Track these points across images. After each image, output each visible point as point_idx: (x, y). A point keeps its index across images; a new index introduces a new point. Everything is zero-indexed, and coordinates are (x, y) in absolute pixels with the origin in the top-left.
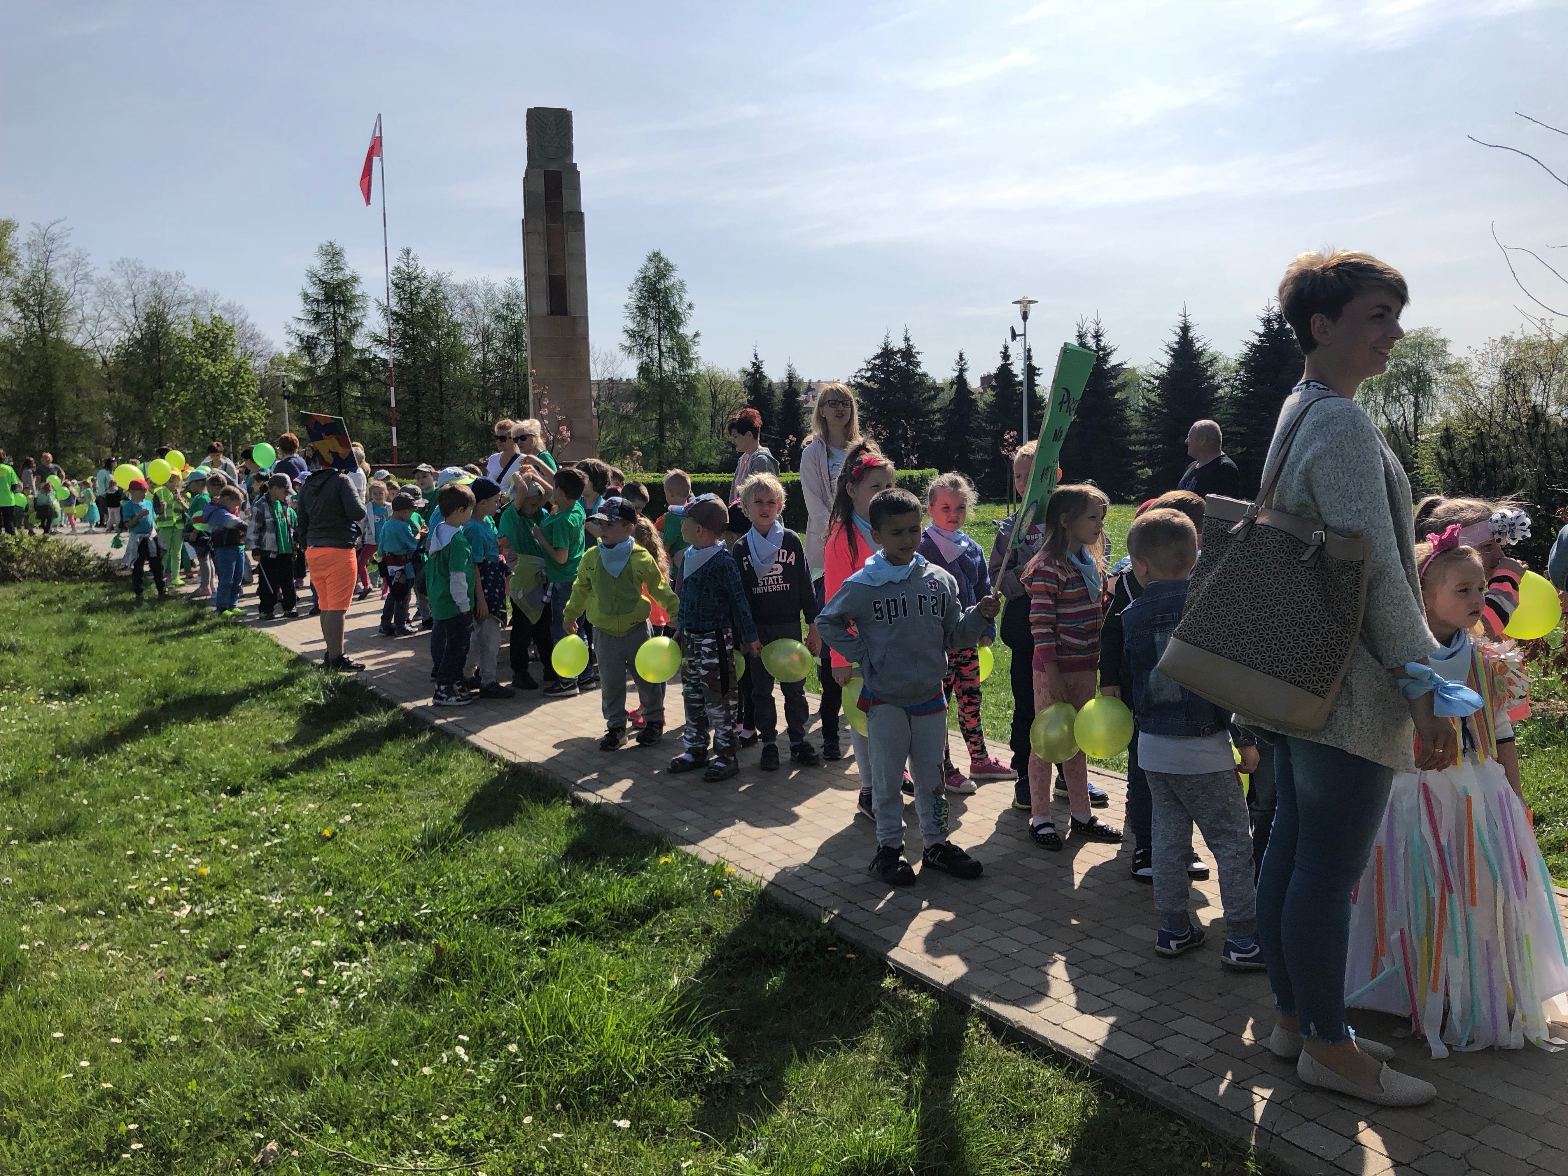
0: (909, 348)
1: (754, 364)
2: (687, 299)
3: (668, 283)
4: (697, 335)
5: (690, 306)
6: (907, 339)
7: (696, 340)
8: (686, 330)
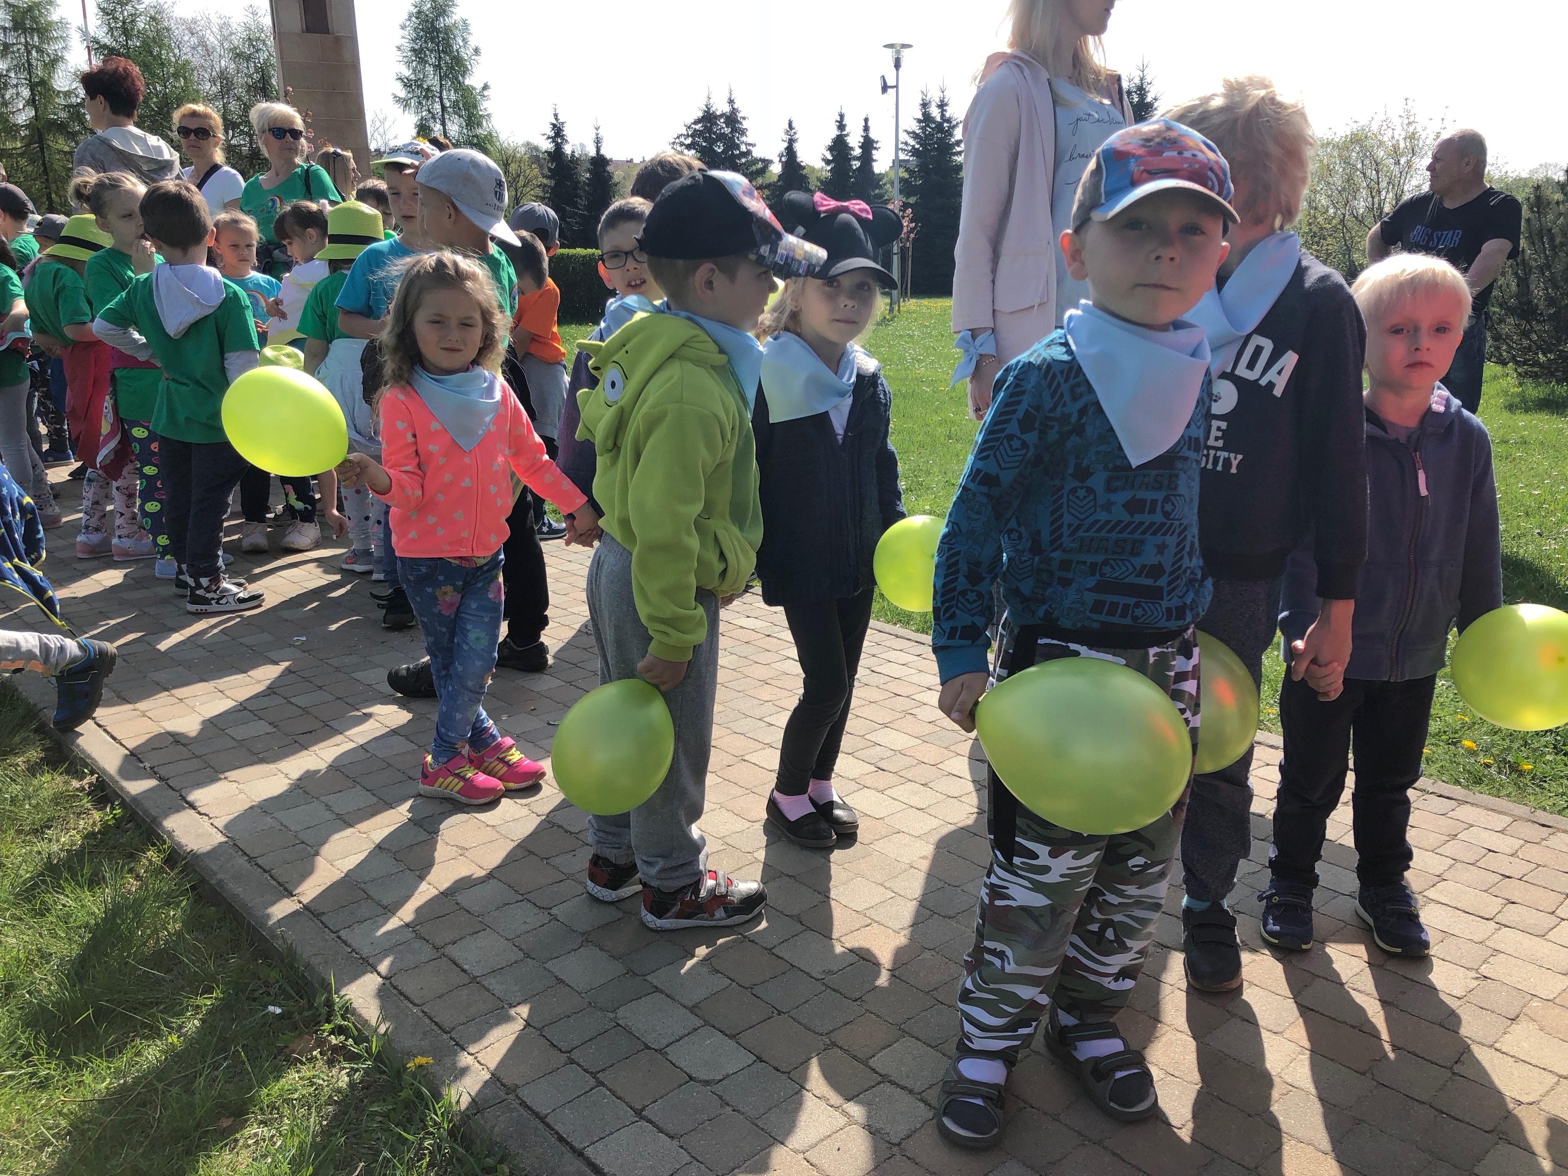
0: (734, 111)
1: (554, 126)
2: (473, 42)
3: (449, 21)
4: (486, 87)
5: (477, 51)
6: (731, 102)
7: (486, 93)
8: (474, 81)
